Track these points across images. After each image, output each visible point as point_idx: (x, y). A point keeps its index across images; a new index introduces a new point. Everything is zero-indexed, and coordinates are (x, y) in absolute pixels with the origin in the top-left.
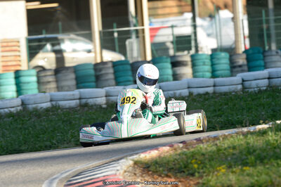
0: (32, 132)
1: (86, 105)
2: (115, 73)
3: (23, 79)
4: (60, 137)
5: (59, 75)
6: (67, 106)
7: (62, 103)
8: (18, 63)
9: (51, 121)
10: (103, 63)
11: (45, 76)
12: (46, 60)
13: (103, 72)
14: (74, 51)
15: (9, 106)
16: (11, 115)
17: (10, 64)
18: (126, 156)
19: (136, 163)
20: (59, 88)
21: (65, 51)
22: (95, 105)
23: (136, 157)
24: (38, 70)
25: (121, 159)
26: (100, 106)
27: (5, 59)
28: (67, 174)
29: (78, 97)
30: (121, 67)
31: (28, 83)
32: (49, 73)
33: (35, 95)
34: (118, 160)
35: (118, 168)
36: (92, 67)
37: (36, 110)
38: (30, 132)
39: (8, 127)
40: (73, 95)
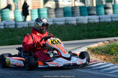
1: (68, 24)
2: (80, 11)
3: (41, 12)
5: (57, 11)
7: (58, 23)
8: (40, 5)
9: (53, 30)
10: (75, 7)
11: (51, 11)
12: (51, 4)
14: (63, 1)
17: (35, 5)
18: (85, 46)
19: (88, 49)
20: (57, 16)
21: (59, 1)
22: (72, 24)
23: (88, 46)
24: (48, 8)
25: (82, 47)
26: (74, 25)
27: (33, 3)
29: (64, 20)
30: (83, 9)
31: (43, 14)
34: (81, 47)
36: (70, 8)
40: (62, 19)
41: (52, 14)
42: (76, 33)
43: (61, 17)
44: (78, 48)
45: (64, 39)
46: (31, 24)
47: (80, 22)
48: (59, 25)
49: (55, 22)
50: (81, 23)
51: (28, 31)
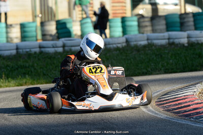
0: (133, 62)
1: (173, 43)
2: (195, 21)
3: (128, 23)
4: (154, 67)
5: (154, 21)
6: (159, 44)
7: (156, 42)
8: (125, 11)
9: (147, 54)
10: (186, 14)
11: (144, 22)
12: (144, 9)
13: (186, 20)
14: (165, 4)
15: (116, 43)
16: (118, 49)
17: (118, 12)
18: (201, 82)
20: (154, 31)
21: (158, 4)
22: (180, 44)
24: (139, 16)
25: (197, 84)
26: (183, 45)
27: (114, 8)
28: (158, 93)
29: (167, 37)
30: (199, 17)
31: (131, 26)
32: (146, 19)
33: (136, 35)
34: (195, 84)
35: (195, 90)
36: (178, 16)
37: (136, 46)
38: (131, 62)
39: (115, 58)
40: (164, 36)
41: (146, 26)
42: (186, 60)
43: (161, 32)
44: (190, 86)
45: (166, 69)
46: (109, 44)
47: (193, 40)
48: (158, 46)
49: (151, 40)
50: (196, 42)
51: (104, 56)
